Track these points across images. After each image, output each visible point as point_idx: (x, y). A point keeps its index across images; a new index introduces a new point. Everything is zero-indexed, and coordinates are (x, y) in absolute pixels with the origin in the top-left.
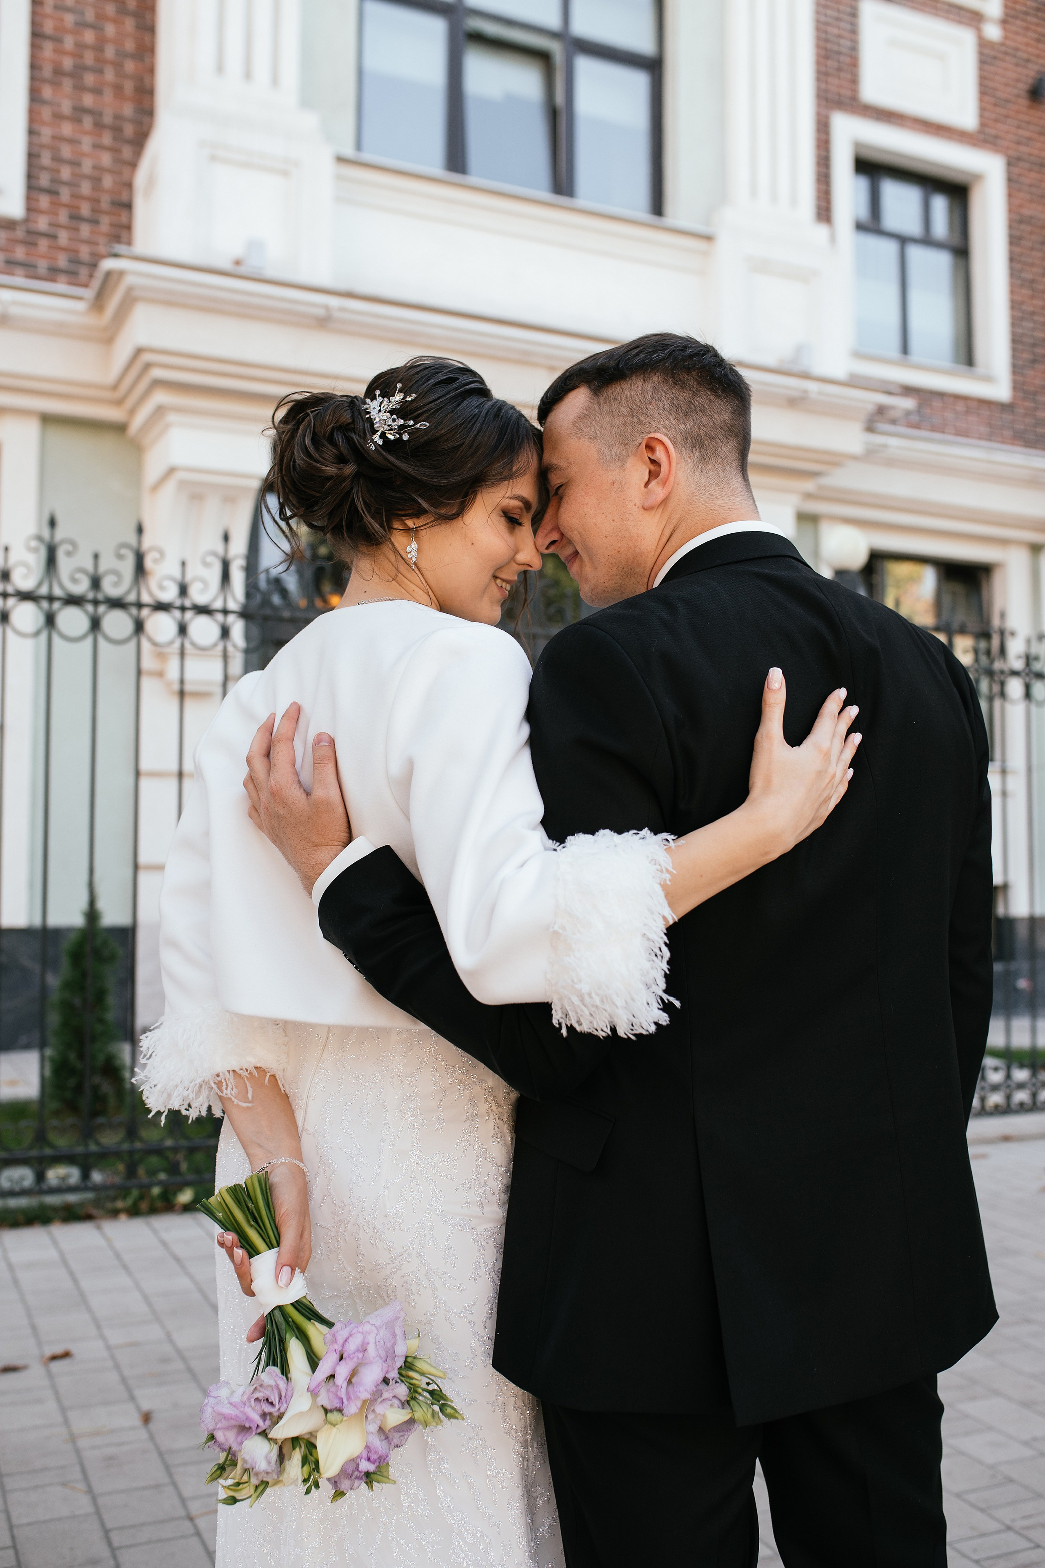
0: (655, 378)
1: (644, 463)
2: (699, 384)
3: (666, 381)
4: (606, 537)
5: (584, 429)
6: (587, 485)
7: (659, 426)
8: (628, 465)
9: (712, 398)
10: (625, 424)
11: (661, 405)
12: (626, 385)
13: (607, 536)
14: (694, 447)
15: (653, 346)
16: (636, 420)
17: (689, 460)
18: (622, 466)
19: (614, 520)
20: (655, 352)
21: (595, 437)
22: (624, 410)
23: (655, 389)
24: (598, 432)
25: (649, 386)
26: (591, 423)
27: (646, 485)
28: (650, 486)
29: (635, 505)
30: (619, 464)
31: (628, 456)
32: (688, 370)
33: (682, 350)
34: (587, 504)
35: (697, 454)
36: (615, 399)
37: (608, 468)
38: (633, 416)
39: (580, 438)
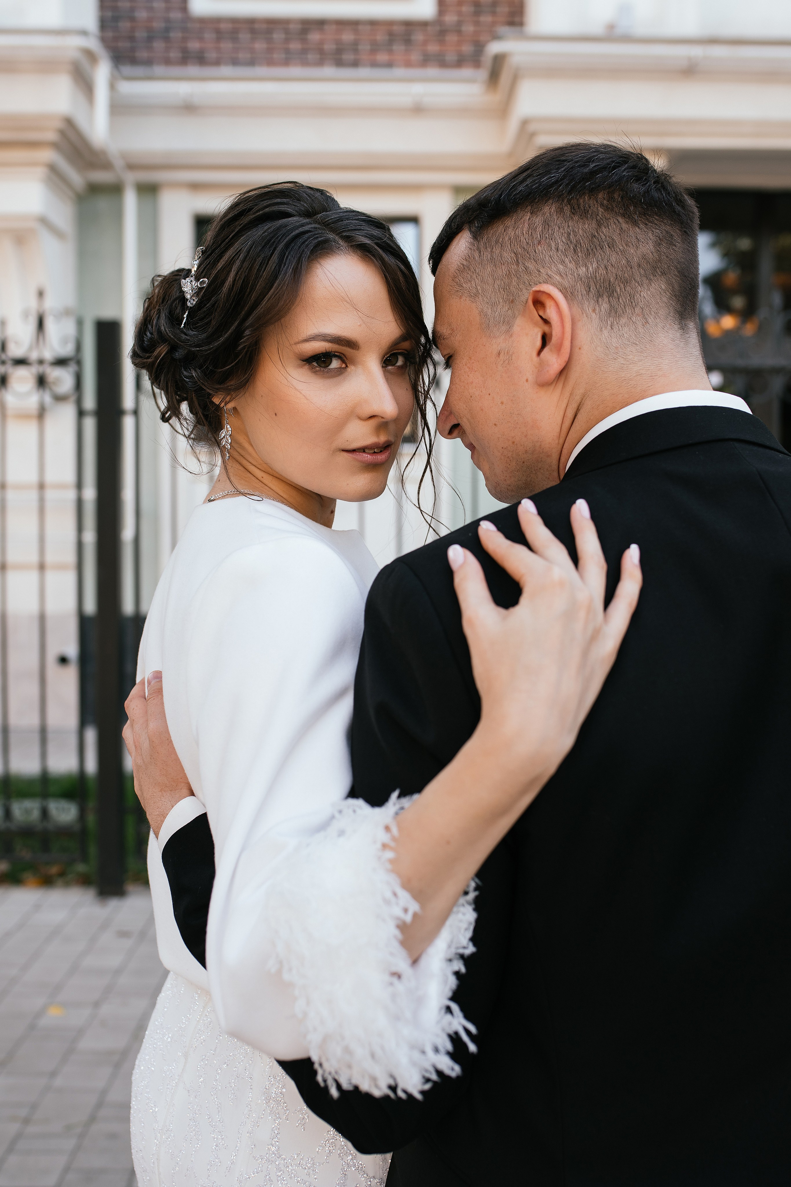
0: (546, 209)
1: (536, 324)
2: (607, 209)
3: (560, 211)
4: (495, 425)
5: (464, 285)
6: (470, 358)
7: (550, 273)
8: (516, 328)
9: (624, 226)
10: (509, 275)
11: (553, 245)
12: (509, 222)
13: (497, 423)
14: (599, 295)
15: (546, 165)
16: (521, 268)
17: (594, 315)
18: (508, 331)
19: (502, 403)
20: (548, 172)
21: (476, 295)
22: (508, 255)
23: (546, 224)
24: (479, 288)
25: (538, 220)
26: (471, 277)
27: (539, 353)
28: (542, 354)
29: (527, 381)
30: (504, 328)
31: (514, 317)
32: (593, 191)
33: (583, 166)
34: (472, 383)
35: (605, 306)
36: (497, 242)
37: (492, 335)
38: (518, 263)
39: (461, 297)
